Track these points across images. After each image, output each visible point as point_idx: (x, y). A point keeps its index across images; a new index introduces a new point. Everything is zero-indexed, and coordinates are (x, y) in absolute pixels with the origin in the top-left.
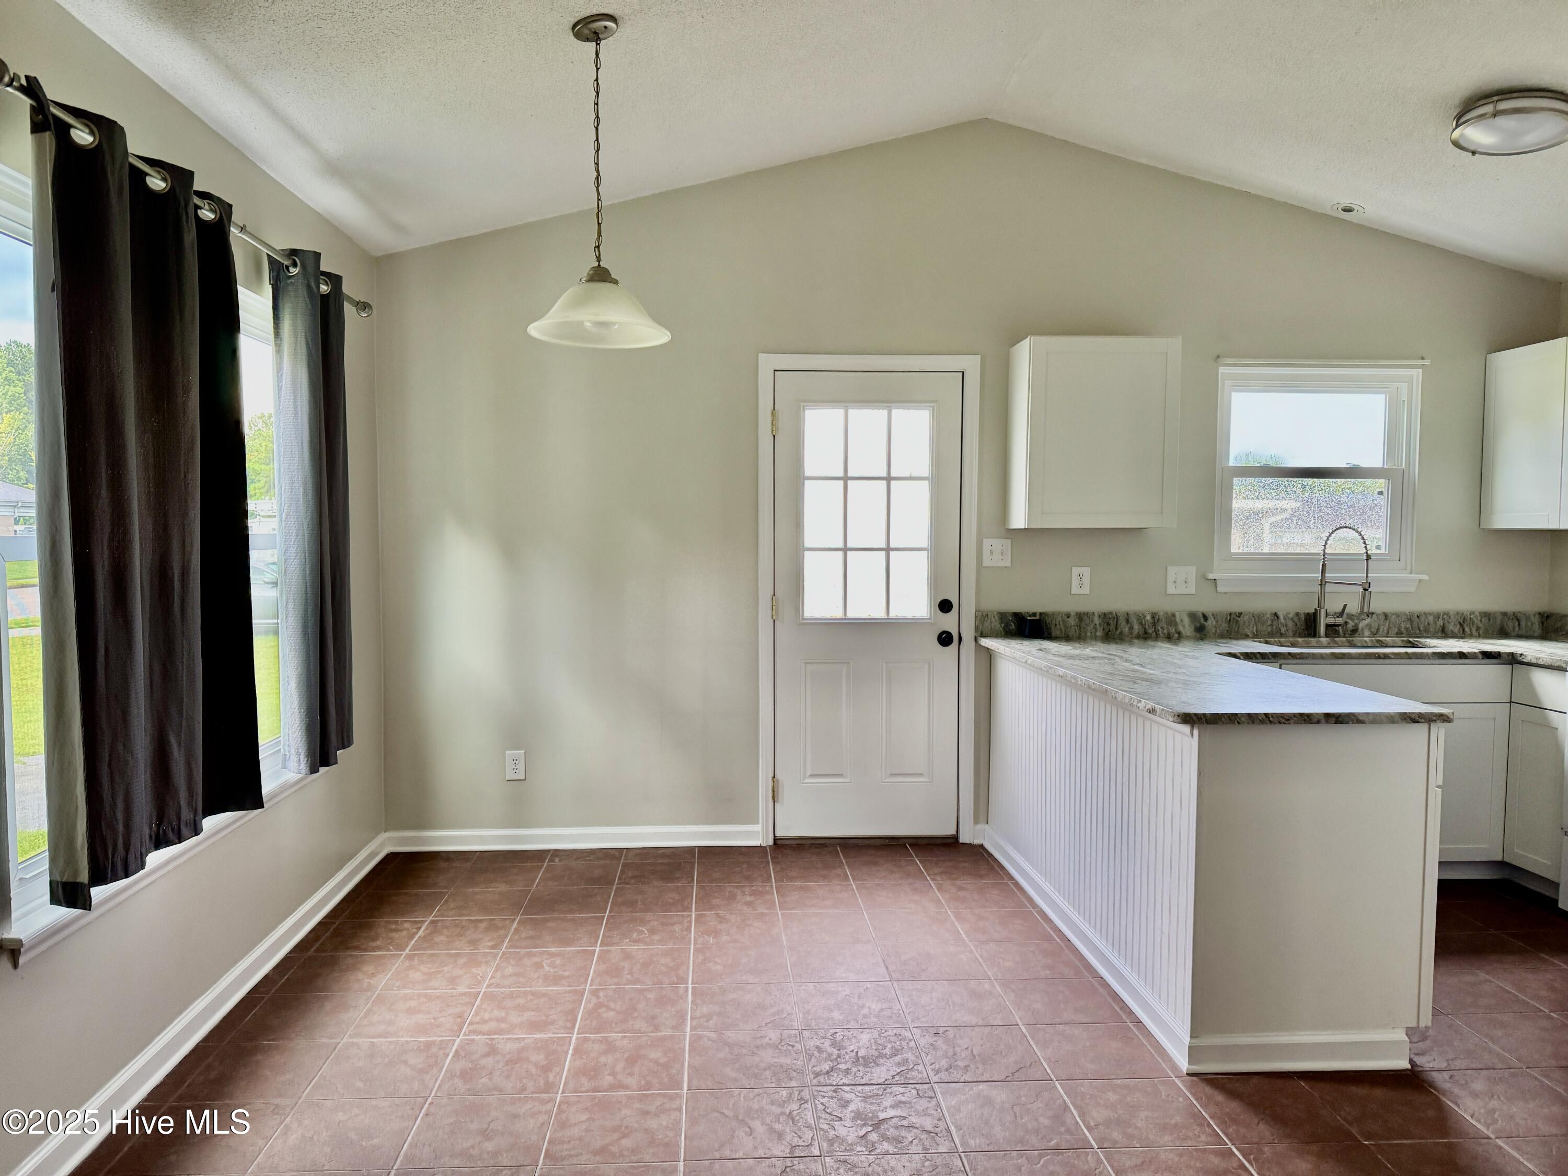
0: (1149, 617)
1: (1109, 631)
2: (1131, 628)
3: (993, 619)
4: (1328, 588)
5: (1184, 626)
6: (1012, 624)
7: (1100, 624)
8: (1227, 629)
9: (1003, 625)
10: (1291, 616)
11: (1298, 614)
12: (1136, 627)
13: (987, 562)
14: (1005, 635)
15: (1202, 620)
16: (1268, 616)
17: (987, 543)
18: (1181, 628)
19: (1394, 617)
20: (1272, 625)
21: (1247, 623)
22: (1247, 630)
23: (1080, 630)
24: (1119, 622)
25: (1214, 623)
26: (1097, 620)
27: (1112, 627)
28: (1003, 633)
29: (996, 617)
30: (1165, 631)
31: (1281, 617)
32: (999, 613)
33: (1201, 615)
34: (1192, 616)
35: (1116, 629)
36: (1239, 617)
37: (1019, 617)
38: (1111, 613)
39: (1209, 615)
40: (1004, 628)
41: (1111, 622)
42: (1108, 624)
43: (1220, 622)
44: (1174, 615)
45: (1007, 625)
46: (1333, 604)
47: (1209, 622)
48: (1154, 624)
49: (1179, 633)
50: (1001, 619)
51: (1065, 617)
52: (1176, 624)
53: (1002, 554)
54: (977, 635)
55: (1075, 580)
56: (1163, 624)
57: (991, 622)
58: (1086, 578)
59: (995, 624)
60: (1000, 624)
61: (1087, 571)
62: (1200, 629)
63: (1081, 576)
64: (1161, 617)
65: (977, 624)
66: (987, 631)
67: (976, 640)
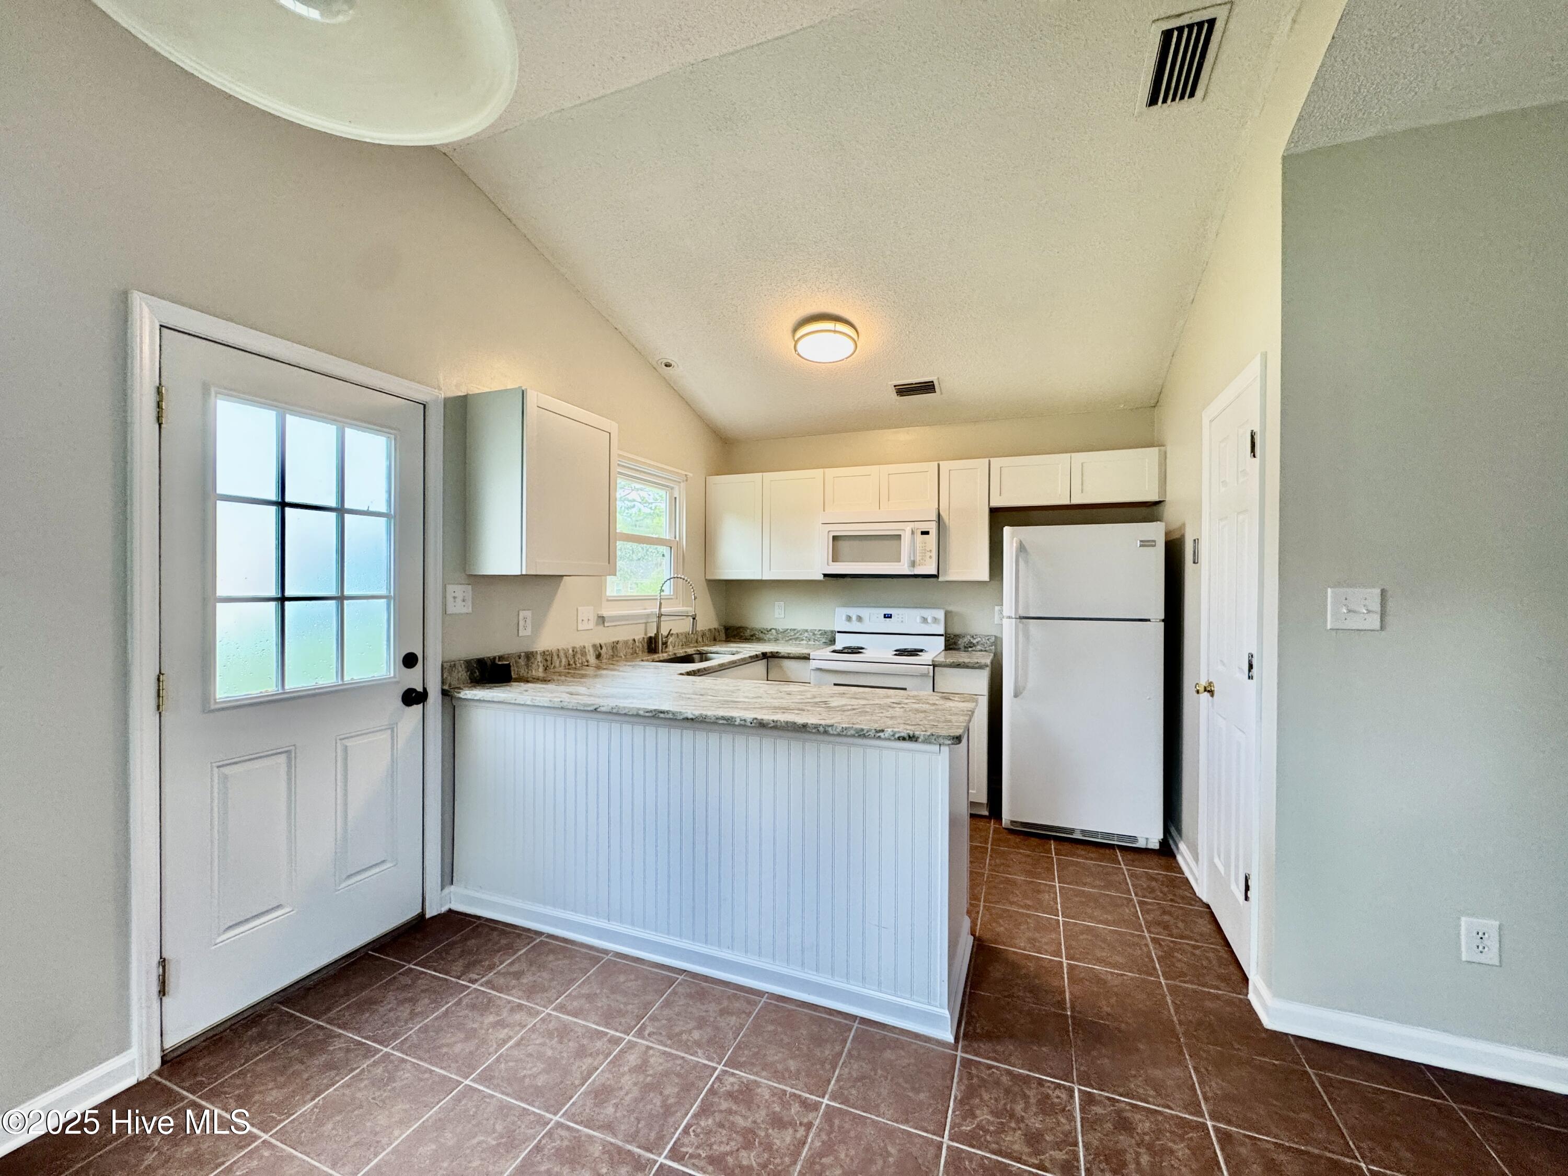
0: (571, 651)
1: (547, 666)
2: (560, 662)
3: (460, 669)
4: (663, 618)
5: (590, 656)
6: (476, 672)
8: (612, 655)
9: (469, 673)
10: (642, 640)
11: (644, 638)
12: (564, 660)
13: (451, 609)
14: (471, 682)
15: (600, 649)
16: (630, 642)
17: (450, 588)
18: (588, 658)
19: (680, 635)
20: (632, 648)
21: (621, 647)
22: (621, 653)
23: (528, 669)
24: (554, 657)
25: (606, 651)
26: (539, 658)
27: (549, 663)
28: (469, 681)
29: (463, 666)
30: (580, 662)
31: (636, 642)
32: (465, 661)
33: (599, 646)
34: (594, 646)
35: (552, 664)
36: (618, 644)
37: (481, 662)
38: (548, 651)
39: (603, 645)
40: (469, 677)
41: (549, 658)
42: (546, 660)
43: (609, 650)
44: (584, 647)
45: (472, 673)
46: (664, 632)
47: (603, 650)
48: (574, 656)
49: (587, 661)
50: (467, 667)
51: (517, 658)
52: (586, 656)
53: (464, 601)
54: (446, 687)
55: (521, 623)
56: (579, 656)
57: (458, 672)
58: (529, 621)
59: (463, 674)
60: (466, 672)
61: (528, 614)
62: (598, 656)
63: (525, 619)
64: (578, 650)
65: (445, 676)
66: (455, 683)
67: (445, 693)
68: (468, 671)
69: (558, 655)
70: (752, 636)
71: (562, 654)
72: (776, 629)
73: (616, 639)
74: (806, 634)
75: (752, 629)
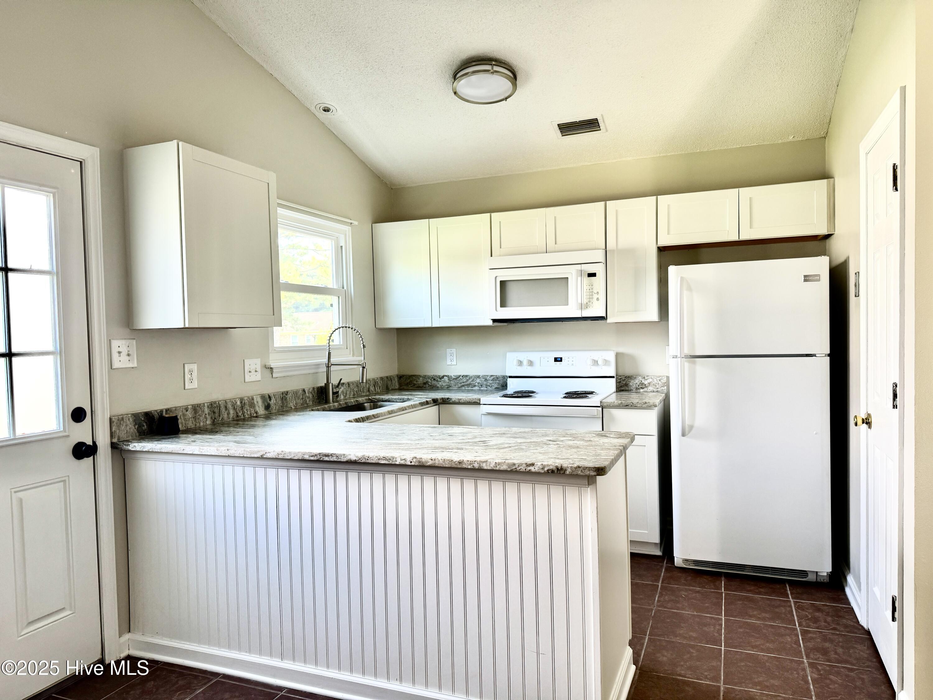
0: (239, 403)
1: (215, 418)
2: (228, 414)
3: (128, 422)
4: (333, 368)
5: (259, 407)
6: (145, 424)
7: (209, 414)
8: (281, 405)
9: (137, 427)
10: (311, 390)
11: (314, 388)
12: (232, 412)
13: (116, 365)
14: (140, 435)
15: (268, 400)
16: (301, 392)
17: (115, 344)
18: (257, 410)
20: (302, 399)
21: (291, 398)
22: (291, 404)
23: (195, 421)
24: (221, 409)
25: (275, 402)
26: (207, 411)
27: (217, 415)
28: (137, 434)
29: (131, 420)
30: (249, 413)
31: (307, 392)
32: (133, 414)
33: (268, 397)
34: (263, 397)
35: (219, 416)
36: (287, 395)
37: (148, 415)
38: (215, 402)
39: (272, 395)
40: (138, 430)
41: (216, 410)
42: (214, 413)
43: (278, 400)
44: (253, 399)
45: (140, 426)
46: (334, 381)
47: (272, 401)
48: (242, 407)
49: (256, 413)
50: (134, 421)
51: (184, 411)
52: (254, 407)
53: (129, 355)
54: (115, 440)
55: (187, 376)
56: (247, 407)
57: (126, 425)
58: (195, 374)
59: (130, 427)
60: (134, 426)
61: (194, 367)
62: (267, 407)
63: (191, 372)
64: (246, 401)
65: (113, 430)
66: (123, 436)
67: (114, 446)
68: (136, 424)
69: (226, 407)
70: (425, 384)
71: (230, 406)
72: (447, 376)
73: (285, 390)
74: (478, 381)
75: (425, 377)
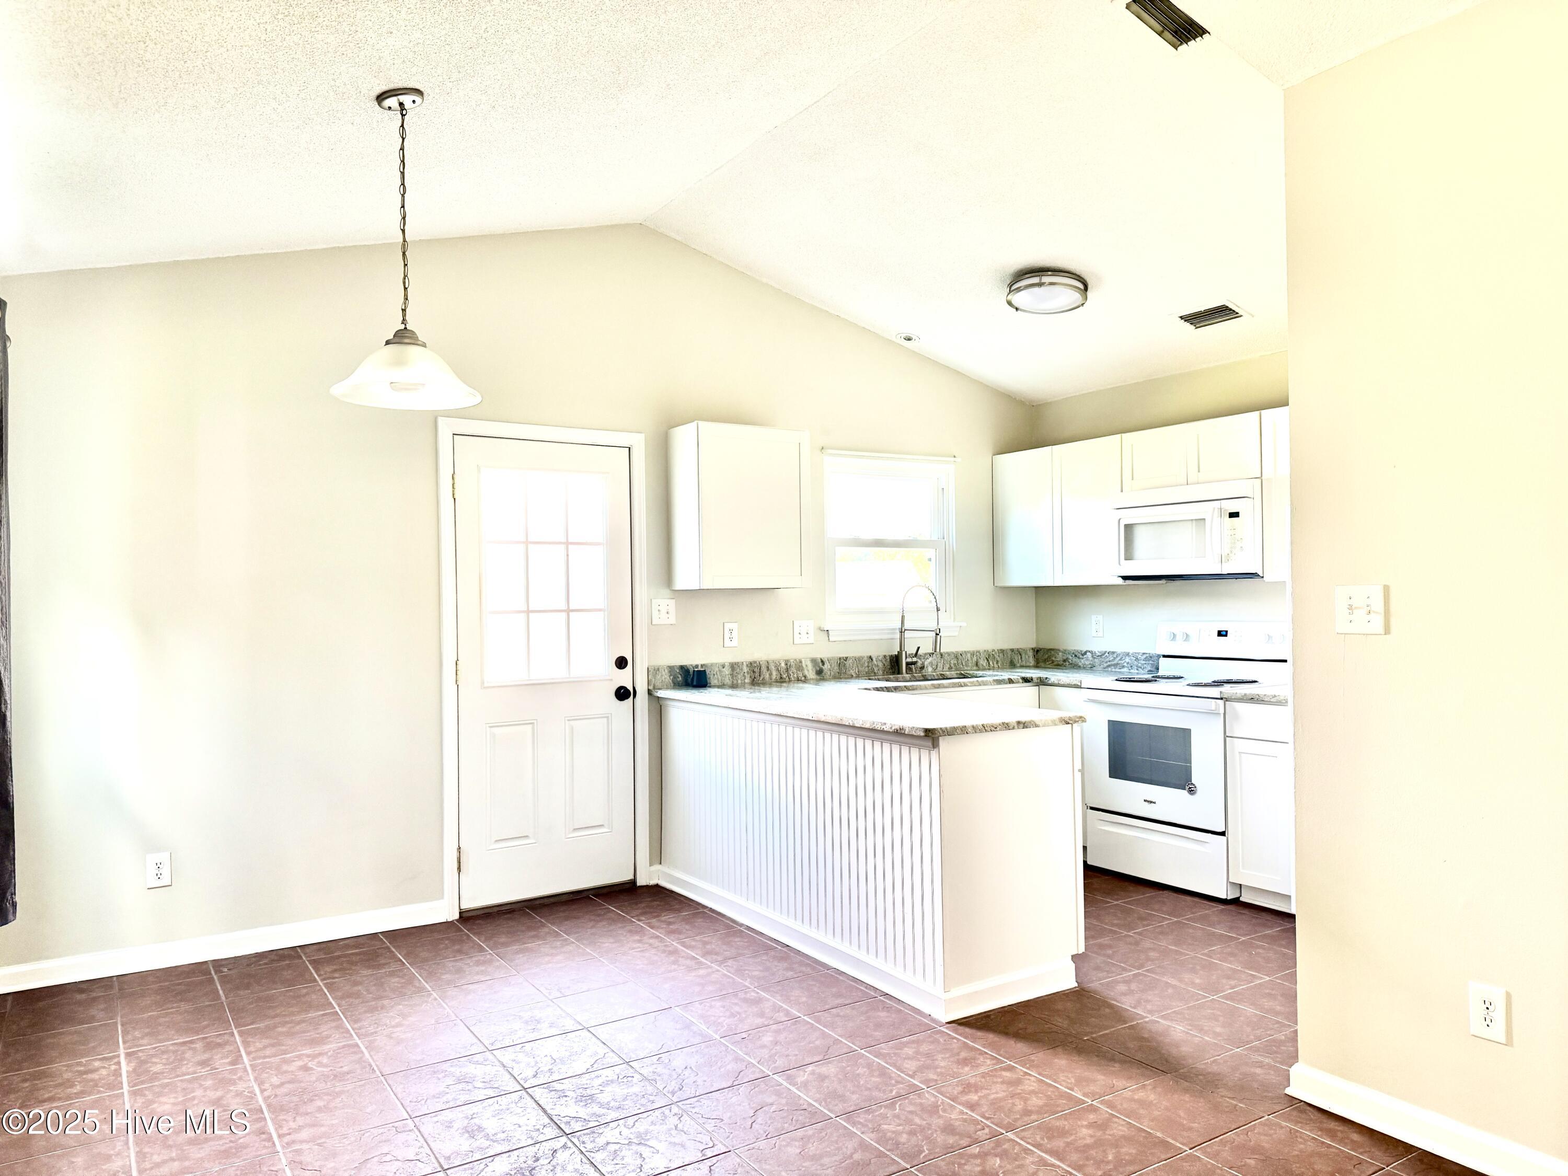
0: (783, 665)
1: (755, 678)
2: (771, 675)
3: (664, 673)
4: (907, 634)
5: (808, 671)
6: (679, 676)
7: (748, 672)
8: (838, 671)
9: (672, 677)
10: (880, 658)
11: (885, 656)
12: (774, 673)
13: (656, 621)
14: (674, 686)
15: (821, 664)
16: (865, 659)
17: (656, 603)
18: (806, 673)
19: (946, 655)
20: (868, 667)
21: (851, 664)
22: (851, 671)
23: (732, 678)
24: (762, 669)
25: (829, 667)
26: (745, 669)
27: (757, 674)
28: (672, 685)
29: (666, 671)
30: (795, 676)
31: (874, 659)
32: (668, 666)
33: (820, 661)
34: (814, 661)
35: (760, 676)
36: (846, 661)
37: (684, 670)
38: (755, 662)
39: (825, 660)
40: (672, 681)
41: (756, 670)
42: (754, 672)
43: (833, 666)
44: (801, 662)
45: (675, 677)
46: (910, 649)
47: (826, 666)
48: (787, 670)
49: (805, 677)
50: (670, 672)
51: (721, 667)
52: (803, 670)
53: (667, 613)
54: (651, 688)
55: (727, 635)
56: (793, 669)
57: (662, 676)
58: (735, 634)
59: (666, 677)
60: (670, 676)
61: (734, 626)
62: (820, 672)
63: (731, 631)
64: (792, 664)
65: (650, 678)
66: (658, 684)
67: (650, 692)
68: (671, 675)
69: (768, 667)
70: (1064, 661)
71: (772, 667)
72: (1091, 652)
73: (845, 655)
74: (1127, 660)
75: (1065, 652)
